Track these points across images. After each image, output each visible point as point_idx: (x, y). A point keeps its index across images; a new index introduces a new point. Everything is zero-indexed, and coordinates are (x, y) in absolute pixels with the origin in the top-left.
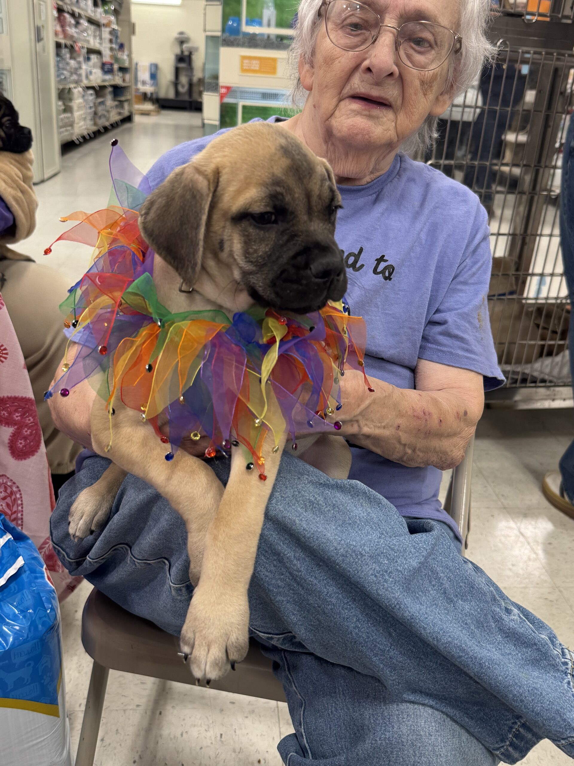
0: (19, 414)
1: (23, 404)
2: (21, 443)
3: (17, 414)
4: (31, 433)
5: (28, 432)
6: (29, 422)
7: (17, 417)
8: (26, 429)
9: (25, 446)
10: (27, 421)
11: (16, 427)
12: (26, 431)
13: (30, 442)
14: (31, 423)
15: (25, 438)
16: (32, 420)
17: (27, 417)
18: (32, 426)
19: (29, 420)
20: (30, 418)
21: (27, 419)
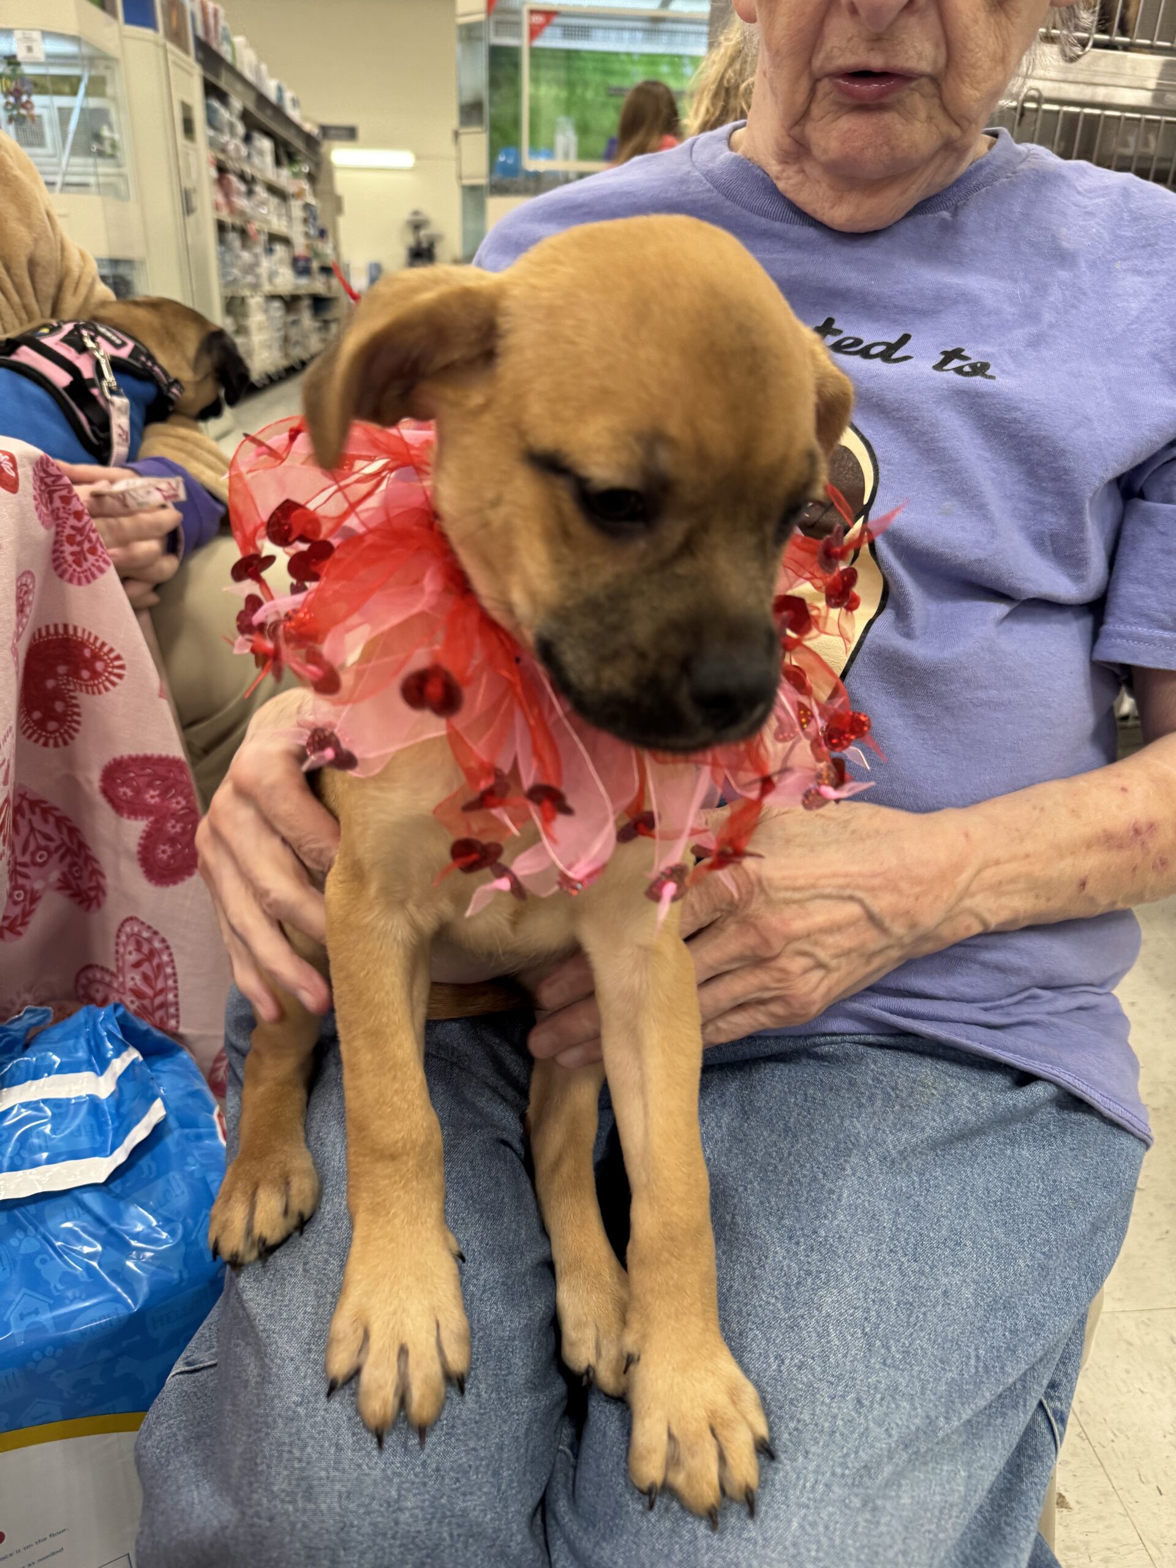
0: (157, 793)
1: (161, 770)
2: (164, 852)
3: (152, 793)
4: (184, 829)
5: (178, 829)
6: (179, 807)
7: (152, 797)
8: (173, 822)
9: (172, 857)
10: (174, 805)
11: (151, 819)
12: (173, 827)
13: (183, 848)
14: (183, 809)
15: (172, 841)
16: (183, 803)
17: (173, 796)
18: (184, 814)
19: (177, 804)
20: (180, 799)
21: (174, 801)
